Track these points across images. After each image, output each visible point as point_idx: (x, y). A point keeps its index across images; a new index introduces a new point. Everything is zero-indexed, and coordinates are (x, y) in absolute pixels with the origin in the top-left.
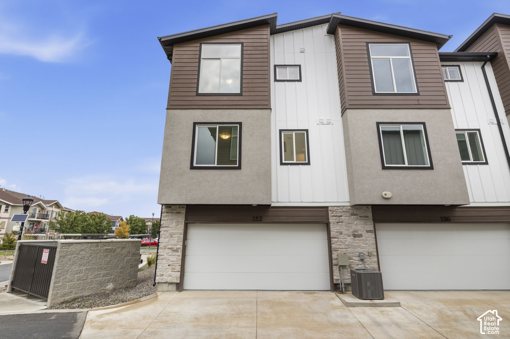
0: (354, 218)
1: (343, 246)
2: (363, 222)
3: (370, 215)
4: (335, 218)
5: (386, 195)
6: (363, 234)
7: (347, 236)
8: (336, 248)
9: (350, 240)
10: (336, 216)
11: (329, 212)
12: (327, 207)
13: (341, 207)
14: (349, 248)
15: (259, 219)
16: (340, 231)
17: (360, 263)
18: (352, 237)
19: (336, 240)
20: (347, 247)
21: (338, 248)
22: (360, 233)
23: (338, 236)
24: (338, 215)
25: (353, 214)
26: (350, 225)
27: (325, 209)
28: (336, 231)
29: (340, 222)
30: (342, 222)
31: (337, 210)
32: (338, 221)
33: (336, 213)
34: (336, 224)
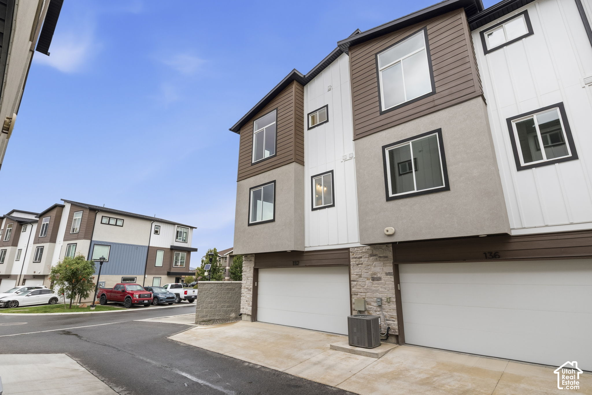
0: (372, 259)
1: (362, 290)
2: (382, 263)
3: (390, 254)
4: (355, 259)
5: (387, 231)
6: (382, 277)
7: (366, 279)
8: (356, 292)
9: (368, 283)
10: (356, 258)
11: (351, 254)
12: (348, 249)
13: (361, 248)
14: (368, 292)
15: (297, 263)
16: (359, 273)
17: (379, 309)
18: (371, 281)
19: (356, 283)
20: (365, 291)
21: (357, 292)
22: (379, 275)
23: (358, 279)
24: (357, 256)
25: (372, 255)
26: (369, 267)
27: (347, 251)
28: (355, 274)
29: (359, 264)
30: (362, 264)
31: (357, 252)
32: (358, 263)
33: (356, 255)
34: (357, 266)
